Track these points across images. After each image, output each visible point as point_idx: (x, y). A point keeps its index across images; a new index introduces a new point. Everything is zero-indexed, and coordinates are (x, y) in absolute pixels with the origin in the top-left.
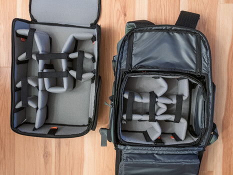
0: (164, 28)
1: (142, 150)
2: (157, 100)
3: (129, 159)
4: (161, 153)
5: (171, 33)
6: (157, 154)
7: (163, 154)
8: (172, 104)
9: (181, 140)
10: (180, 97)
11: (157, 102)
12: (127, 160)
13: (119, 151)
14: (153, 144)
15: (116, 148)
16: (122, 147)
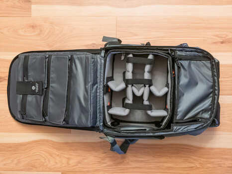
0: (216, 88)
1: (101, 73)
2: (147, 86)
3: (93, 60)
4: (98, 91)
5: (211, 95)
6: (97, 87)
7: (97, 92)
8: (143, 100)
9: (108, 110)
10: (150, 108)
11: (145, 86)
12: (93, 58)
13: (99, 52)
14: (105, 84)
15: (101, 49)
16: (103, 54)
